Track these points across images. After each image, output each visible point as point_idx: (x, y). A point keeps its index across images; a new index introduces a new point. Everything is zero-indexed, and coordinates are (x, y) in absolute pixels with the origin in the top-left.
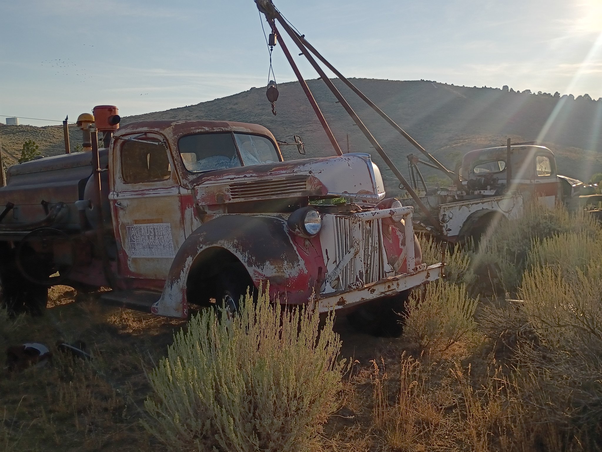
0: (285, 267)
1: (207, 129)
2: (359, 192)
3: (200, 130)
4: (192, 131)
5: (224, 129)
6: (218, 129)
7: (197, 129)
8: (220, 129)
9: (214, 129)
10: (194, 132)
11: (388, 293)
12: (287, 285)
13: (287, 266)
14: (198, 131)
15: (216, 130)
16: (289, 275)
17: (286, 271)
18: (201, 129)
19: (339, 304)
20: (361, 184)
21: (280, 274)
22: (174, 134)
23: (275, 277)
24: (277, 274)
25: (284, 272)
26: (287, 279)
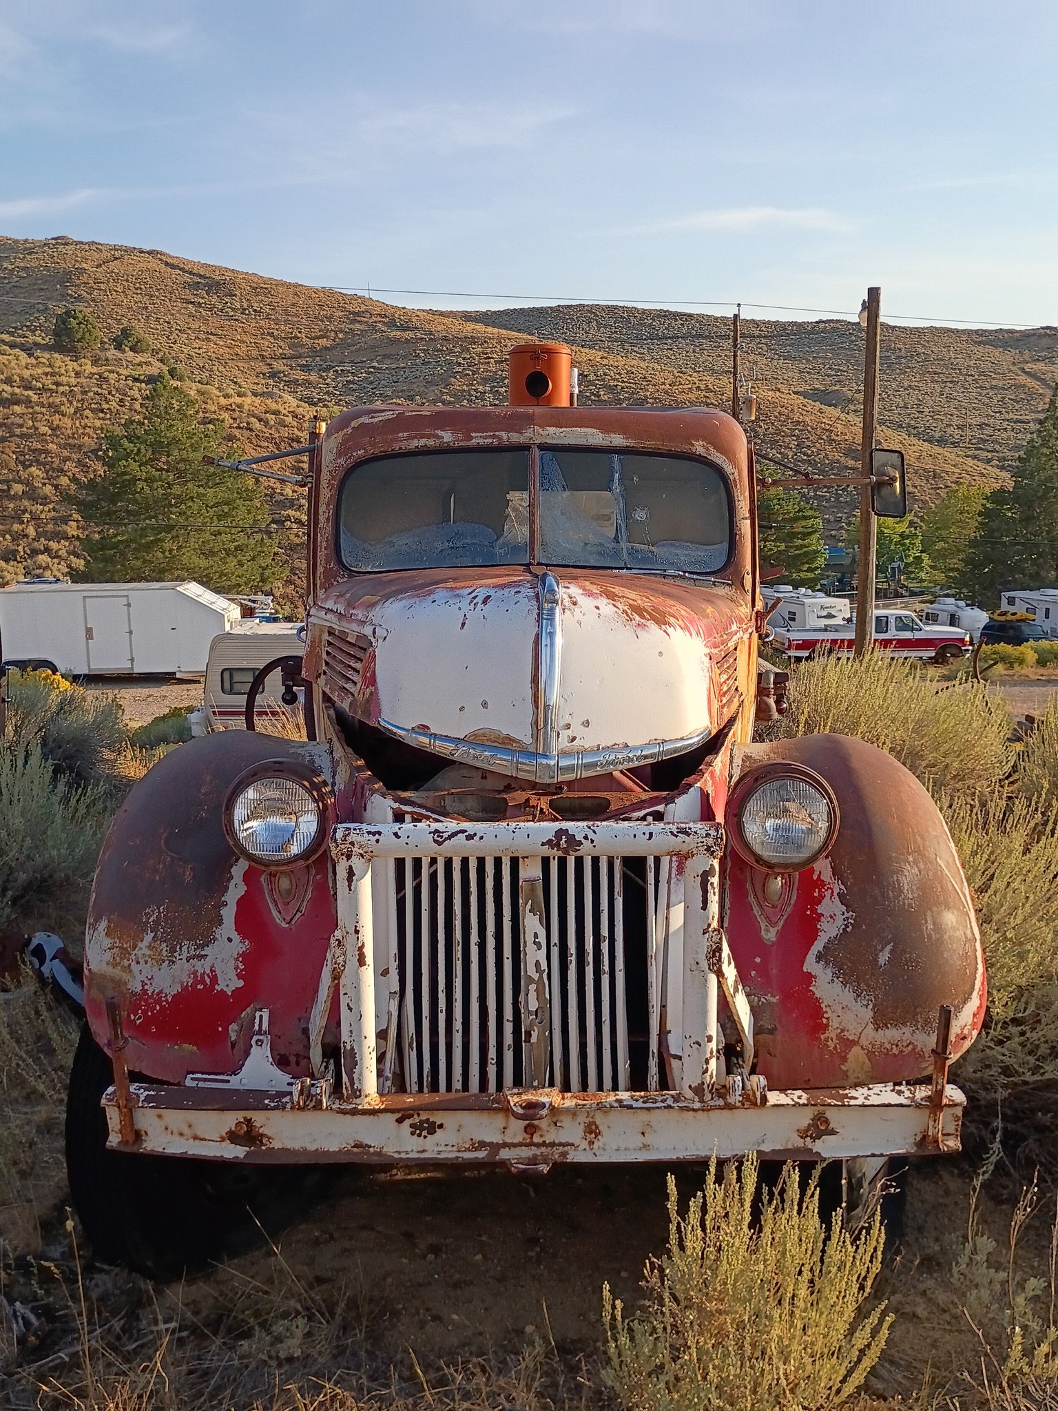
0: (140, 953)
1: (447, 437)
2: (474, 734)
3: (423, 442)
4: (397, 446)
5: (505, 437)
6: (486, 438)
7: (412, 438)
8: (493, 437)
9: (471, 438)
10: (400, 449)
11: (504, 1154)
12: (132, 1017)
13: (148, 952)
14: (415, 443)
15: (478, 439)
16: (144, 984)
17: (139, 967)
18: (429, 437)
19: (233, 1137)
20: (485, 705)
21: (116, 973)
22: (340, 455)
23: (104, 976)
24: (110, 971)
25: (131, 971)
26: (133, 994)
